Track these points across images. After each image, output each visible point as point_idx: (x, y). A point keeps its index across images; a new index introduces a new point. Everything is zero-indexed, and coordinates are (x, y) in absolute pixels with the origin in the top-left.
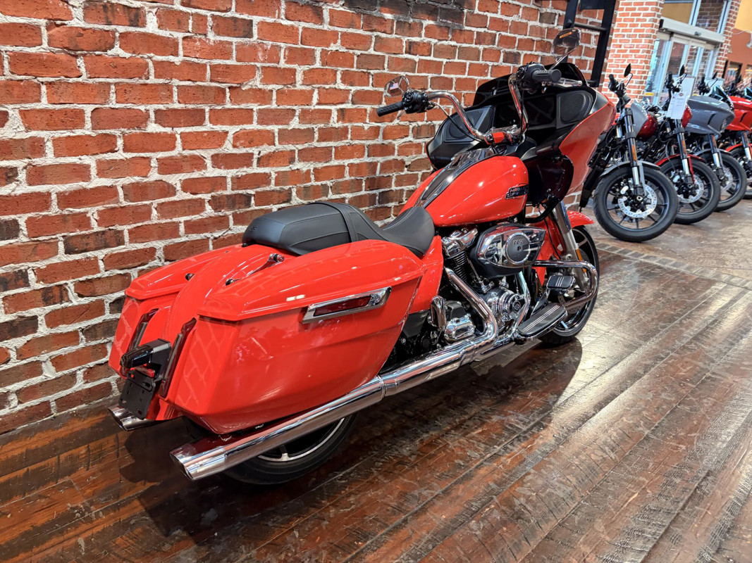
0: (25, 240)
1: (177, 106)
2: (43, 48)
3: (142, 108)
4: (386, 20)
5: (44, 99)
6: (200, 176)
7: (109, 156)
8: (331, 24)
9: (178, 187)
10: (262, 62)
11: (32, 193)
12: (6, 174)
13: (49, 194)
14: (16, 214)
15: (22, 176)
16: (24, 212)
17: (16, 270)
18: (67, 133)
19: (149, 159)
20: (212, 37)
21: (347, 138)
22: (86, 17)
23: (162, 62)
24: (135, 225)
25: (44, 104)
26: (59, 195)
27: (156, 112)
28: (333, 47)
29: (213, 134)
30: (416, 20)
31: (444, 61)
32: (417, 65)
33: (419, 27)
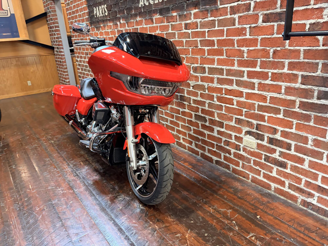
8: (156, 23)
30: (188, 12)
31: (207, 30)
32: (191, 34)
33: (189, 15)
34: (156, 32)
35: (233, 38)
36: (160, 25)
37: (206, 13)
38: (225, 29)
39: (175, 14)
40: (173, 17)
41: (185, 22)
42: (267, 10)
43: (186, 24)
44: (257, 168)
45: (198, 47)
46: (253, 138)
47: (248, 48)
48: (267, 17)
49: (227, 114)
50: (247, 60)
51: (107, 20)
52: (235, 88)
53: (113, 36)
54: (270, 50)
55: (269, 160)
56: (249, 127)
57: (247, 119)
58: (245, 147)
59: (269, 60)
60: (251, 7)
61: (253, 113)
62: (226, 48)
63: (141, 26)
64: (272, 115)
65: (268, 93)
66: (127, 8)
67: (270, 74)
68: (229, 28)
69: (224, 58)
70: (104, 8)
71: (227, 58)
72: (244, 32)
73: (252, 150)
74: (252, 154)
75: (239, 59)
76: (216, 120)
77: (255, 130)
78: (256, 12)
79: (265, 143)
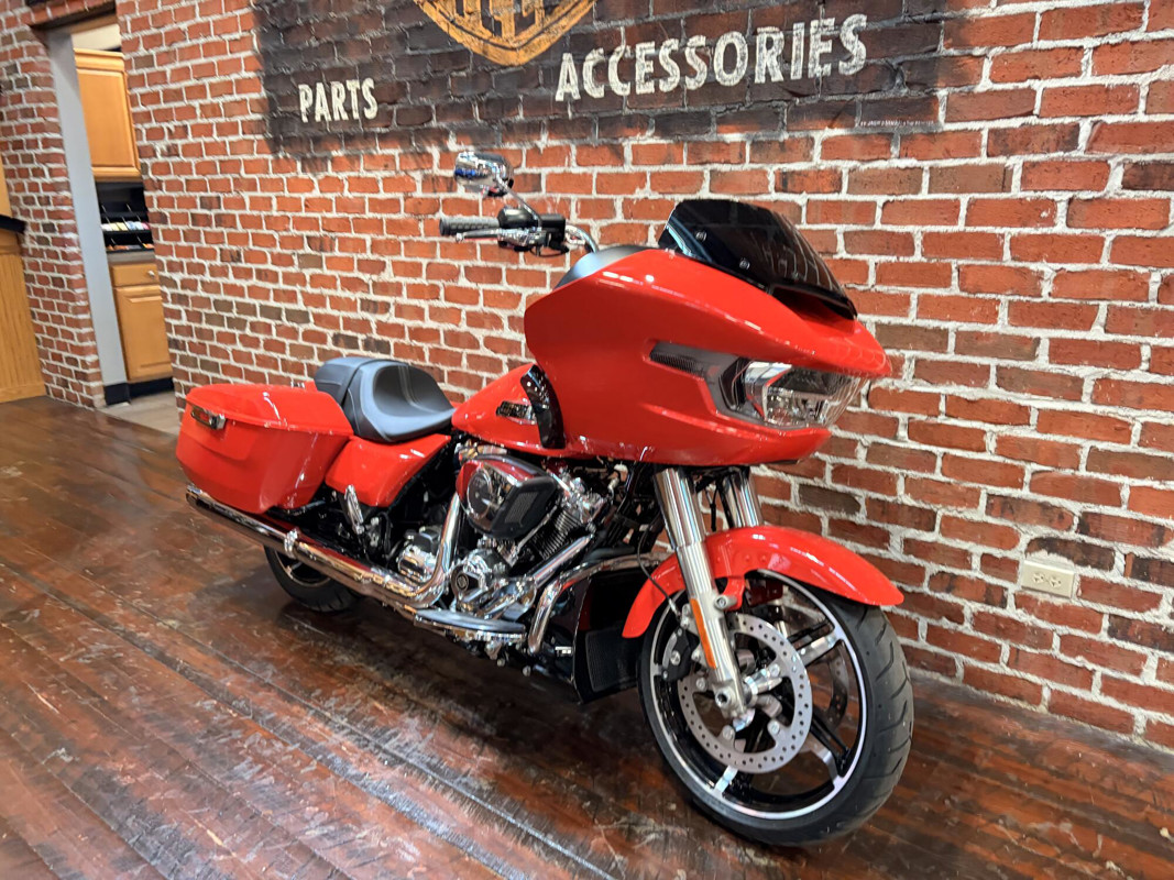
1: (480, 263)
2: (401, 216)
3: (456, 263)
4: (728, 145)
5: (403, 254)
8: (634, 163)
9: (481, 342)
12: (385, 307)
13: (404, 327)
15: (392, 309)
16: (393, 337)
18: (413, 281)
19: (460, 310)
22: (424, 190)
25: (402, 258)
26: (409, 329)
27: (466, 268)
28: (639, 194)
29: (509, 294)
30: (797, 135)
31: (881, 199)
32: (804, 210)
33: (803, 144)
34: (632, 192)
35: (998, 230)
36: (655, 169)
37: (884, 142)
38: (964, 199)
39: (733, 137)
40: (724, 147)
41: (781, 166)
42: (1146, 152)
43: (784, 173)
44: (1079, 661)
45: (836, 253)
46: (1064, 560)
47: (1058, 266)
48: (1142, 173)
49: (952, 480)
50: (1052, 305)
51: (367, 137)
52: (994, 396)
53: (400, 196)
54: (1148, 275)
55: (1130, 633)
56: (1050, 523)
57: (1042, 498)
58: (1029, 593)
59: (1145, 305)
60: (1077, 136)
61: (1066, 479)
62: (961, 262)
63: (558, 170)
64: (1147, 482)
65: (1134, 413)
66: (489, 101)
67: (1146, 352)
68: (983, 200)
69: (953, 293)
70: (359, 92)
71: (964, 294)
72: (1044, 214)
73: (1058, 602)
74: (1057, 614)
75: (1016, 298)
76: (903, 505)
77: (1072, 532)
78: (1097, 155)
79: (1116, 576)
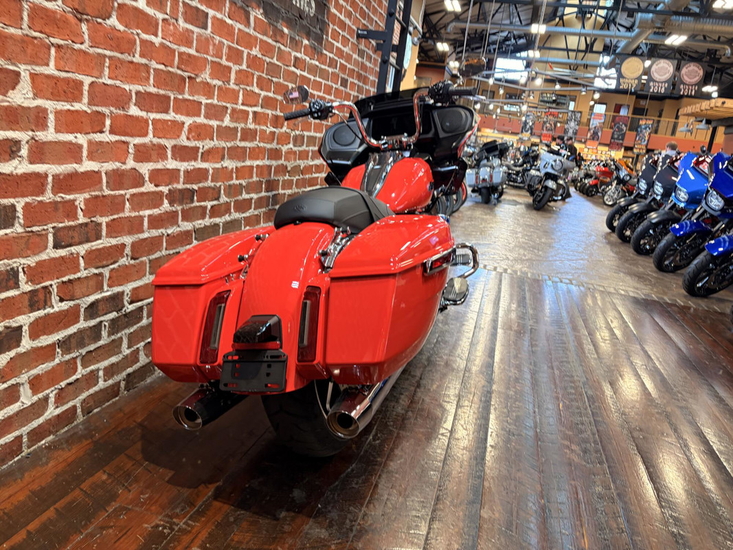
0: (20, 230)
2: (58, 5)
3: (127, 87)
4: (284, 34)
5: (52, 64)
6: (163, 167)
7: (98, 137)
8: (254, 29)
9: (147, 177)
10: (212, 56)
11: (31, 174)
12: (10, 147)
13: (46, 175)
14: (14, 198)
15: (25, 151)
16: (23, 196)
17: (8, 268)
18: (67, 106)
19: (127, 143)
20: (182, 23)
21: (256, 140)
23: (147, 41)
24: (112, 217)
26: (55, 177)
27: (137, 93)
28: (254, 52)
37: (314, 52)
